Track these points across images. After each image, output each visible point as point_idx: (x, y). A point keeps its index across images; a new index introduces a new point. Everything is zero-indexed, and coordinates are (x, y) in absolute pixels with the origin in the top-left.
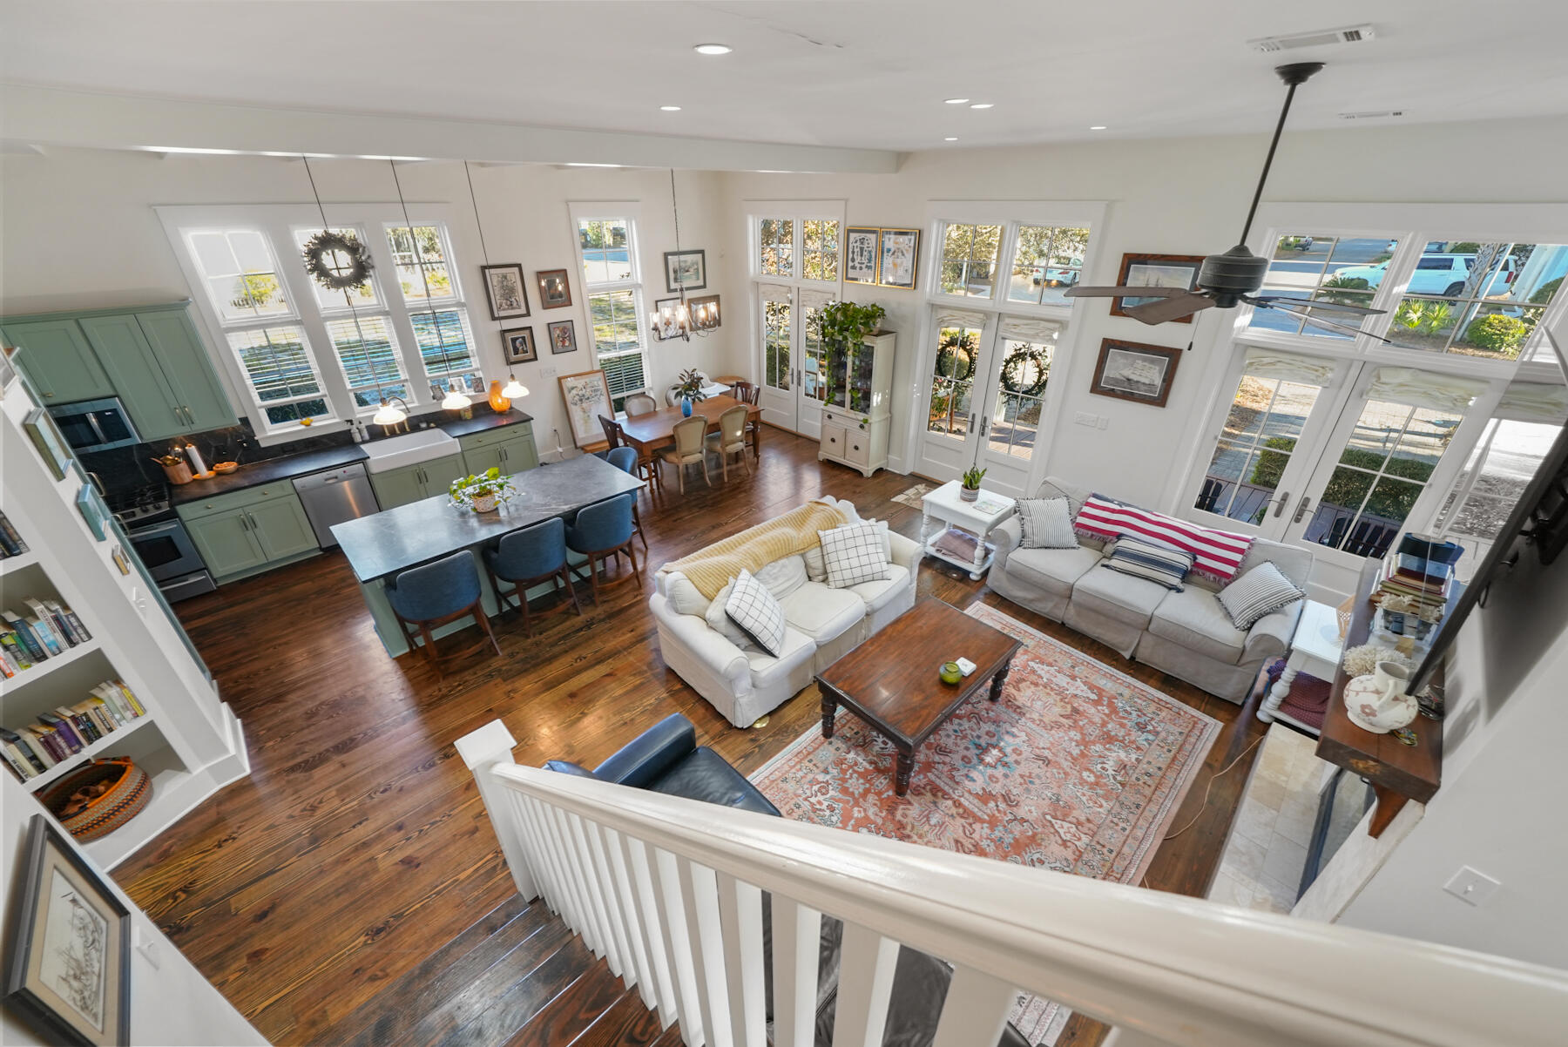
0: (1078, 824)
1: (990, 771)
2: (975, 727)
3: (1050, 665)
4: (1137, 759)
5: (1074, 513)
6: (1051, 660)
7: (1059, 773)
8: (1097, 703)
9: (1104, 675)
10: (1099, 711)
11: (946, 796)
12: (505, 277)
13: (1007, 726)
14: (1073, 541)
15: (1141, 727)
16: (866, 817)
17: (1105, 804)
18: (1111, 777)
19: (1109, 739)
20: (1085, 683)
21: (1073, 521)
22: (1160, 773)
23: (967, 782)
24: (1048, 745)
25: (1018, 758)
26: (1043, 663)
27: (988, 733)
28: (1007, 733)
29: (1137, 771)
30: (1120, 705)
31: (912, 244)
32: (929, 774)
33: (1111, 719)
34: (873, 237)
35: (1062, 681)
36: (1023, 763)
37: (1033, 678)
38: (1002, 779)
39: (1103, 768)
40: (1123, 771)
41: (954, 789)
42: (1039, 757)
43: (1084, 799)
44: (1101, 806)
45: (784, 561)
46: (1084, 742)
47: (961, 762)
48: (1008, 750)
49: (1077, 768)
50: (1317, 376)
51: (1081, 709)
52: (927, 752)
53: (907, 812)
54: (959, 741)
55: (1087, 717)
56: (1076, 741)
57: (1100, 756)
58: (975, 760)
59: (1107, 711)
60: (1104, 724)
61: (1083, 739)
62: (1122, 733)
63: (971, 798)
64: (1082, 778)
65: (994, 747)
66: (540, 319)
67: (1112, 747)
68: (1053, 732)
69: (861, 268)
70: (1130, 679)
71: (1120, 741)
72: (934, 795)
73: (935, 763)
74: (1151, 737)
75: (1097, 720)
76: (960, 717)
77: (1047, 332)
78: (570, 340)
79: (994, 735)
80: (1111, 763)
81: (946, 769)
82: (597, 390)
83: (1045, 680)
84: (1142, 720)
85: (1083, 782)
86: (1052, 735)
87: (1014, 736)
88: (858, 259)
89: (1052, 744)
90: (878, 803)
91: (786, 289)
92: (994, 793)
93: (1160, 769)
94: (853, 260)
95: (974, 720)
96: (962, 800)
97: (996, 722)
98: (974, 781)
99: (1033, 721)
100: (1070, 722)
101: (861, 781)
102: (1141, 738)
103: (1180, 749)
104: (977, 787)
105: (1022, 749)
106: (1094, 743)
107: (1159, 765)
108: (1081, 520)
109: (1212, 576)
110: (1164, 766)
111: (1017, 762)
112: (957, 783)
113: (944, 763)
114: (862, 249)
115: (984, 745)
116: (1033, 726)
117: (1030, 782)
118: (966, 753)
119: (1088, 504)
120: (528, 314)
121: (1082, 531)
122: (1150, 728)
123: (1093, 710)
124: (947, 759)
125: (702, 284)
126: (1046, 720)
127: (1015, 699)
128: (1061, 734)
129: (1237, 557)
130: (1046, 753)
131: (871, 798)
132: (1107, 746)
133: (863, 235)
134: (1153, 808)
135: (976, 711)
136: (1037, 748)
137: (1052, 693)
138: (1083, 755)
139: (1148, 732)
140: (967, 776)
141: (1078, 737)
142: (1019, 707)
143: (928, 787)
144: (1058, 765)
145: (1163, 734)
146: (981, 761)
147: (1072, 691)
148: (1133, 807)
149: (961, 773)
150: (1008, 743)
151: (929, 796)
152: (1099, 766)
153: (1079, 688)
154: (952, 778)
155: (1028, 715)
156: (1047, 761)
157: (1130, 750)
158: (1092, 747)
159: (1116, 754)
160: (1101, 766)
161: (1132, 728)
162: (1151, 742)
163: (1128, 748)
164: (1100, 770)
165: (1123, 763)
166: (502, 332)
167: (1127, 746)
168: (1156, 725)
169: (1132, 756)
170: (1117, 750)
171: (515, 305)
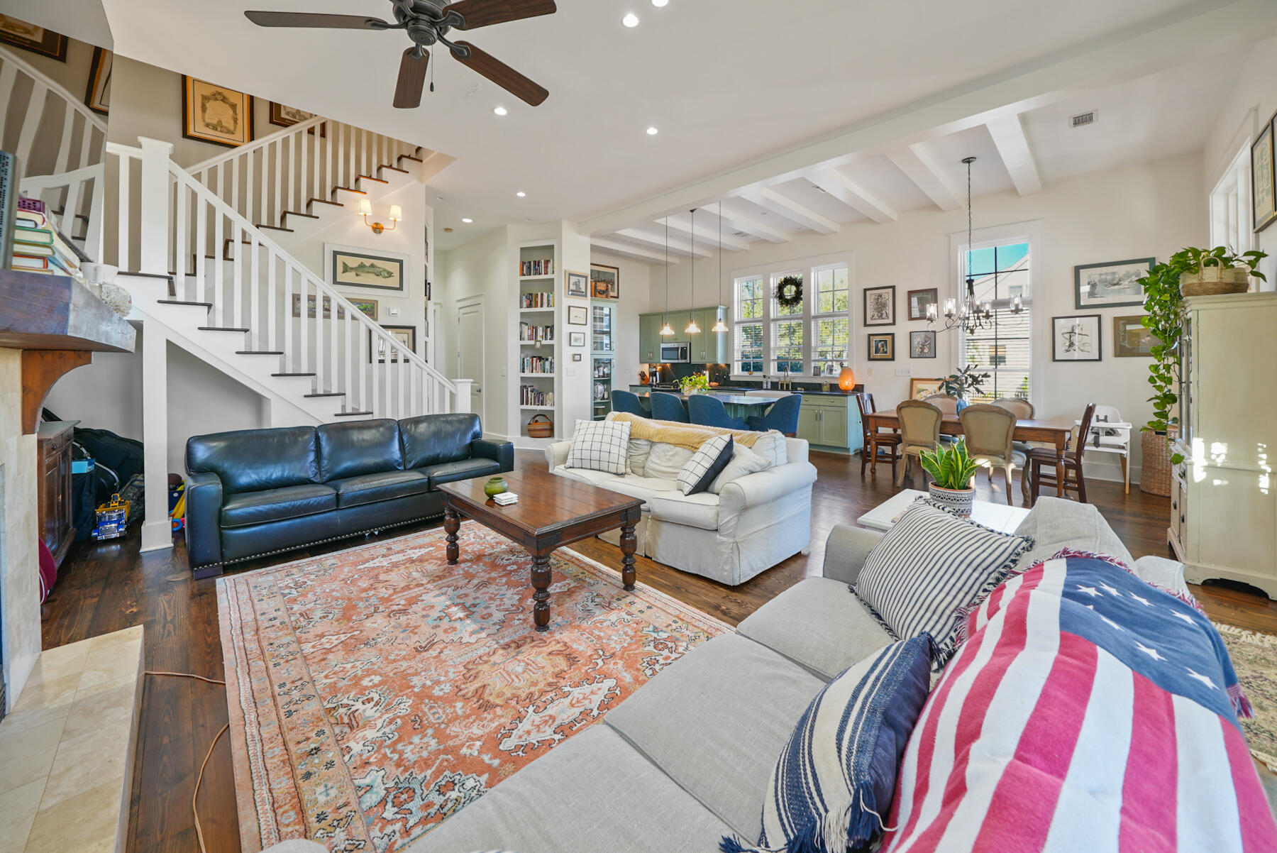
0: (329, 651)
1: (440, 608)
2: (504, 607)
4: (349, 749)
7: (397, 655)
8: (493, 742)
12: (880, 296)
17: (325, 681)
18: (351, 703)
19: (410, 729)
22: (301, 770)
23: (438, 593)
24: (443, 658)
27: (489, 614)
29: (331, 741)
33: (446, 751)
36: (431, 631)
38: (425, 613)
39: (370, 700)
40: (346, 720)
42: (431, 645)
43: (349, 666)
44: (326, 677)
46: (424, 697)
47: (463, 593)
48: (457, 624)
49: (392, 675)
51: (490, 717)
55: (468, 718)
56: (432, 688)
57: (390, 705)
58: (459, 601)
60: (440, 735)
61: (430, 697)
62: (412, 755)
63: (419, 593)
64: (375, 674)
65: (471, 616)
66: (904, 328)
67: (393, 727)
68: (462, 669)
71: (395, 743)
74: (371, 801)
75: (454, 729)
78: (930, 348)
79: (483, 618)
80: (371, 713)
81: (459, 584)
84: (415, 805)
85: (368, 673)
86: (456, 667)
87: (474, 633)
89: (443, 663)
92: (414, 606)
93: (308, 775)
95: (513, 609)
96: (422, 588)
97: (501, 622)
98: (436, 597)
99: (490, 655)
100: (468, 693)
102: (379, 781)
104: (428, 597)
105: (453, 635)
106: (416, 706)
107: (313, 779)
110: (304, 785)
111: (436, 627)
115: (474, 609)
116: (481, 653)
120: (894, 324)
122: (390, 812)
123: (478, 732)
126: (485, 668)
127: (535, 646)
128: (453, 676)
130: (433, 653)
132: (399, 721)
134: (270, 731)
136: (445, 648)
137: (535, 690)
138: (407, 687)
139: (383, 802)
140: (445, 594)
141: (437, 692)
142: (519, 647)
144: (410, 658)
145: (359, 829)
146: (456, 605)
147: (531, 718)
148: (293, 708)
149: (449, 591)
150: (468, 627)
152: (376, 698)
153: (532, 730)
155: (501, 652)
156: (421, 650)
157: (370, 748)
158: (411, 701)
159: (379, 726)
160: (375, 700)
161: (407, 775)
162: (360, 794)
163: (376, 748)
164: (370, 696)
165: (357, 727)
166: (870, 335)
167: (380, 747)
168: (389, 829)
169: (360, 747)
170: (383, 730)
171: (884, 316)
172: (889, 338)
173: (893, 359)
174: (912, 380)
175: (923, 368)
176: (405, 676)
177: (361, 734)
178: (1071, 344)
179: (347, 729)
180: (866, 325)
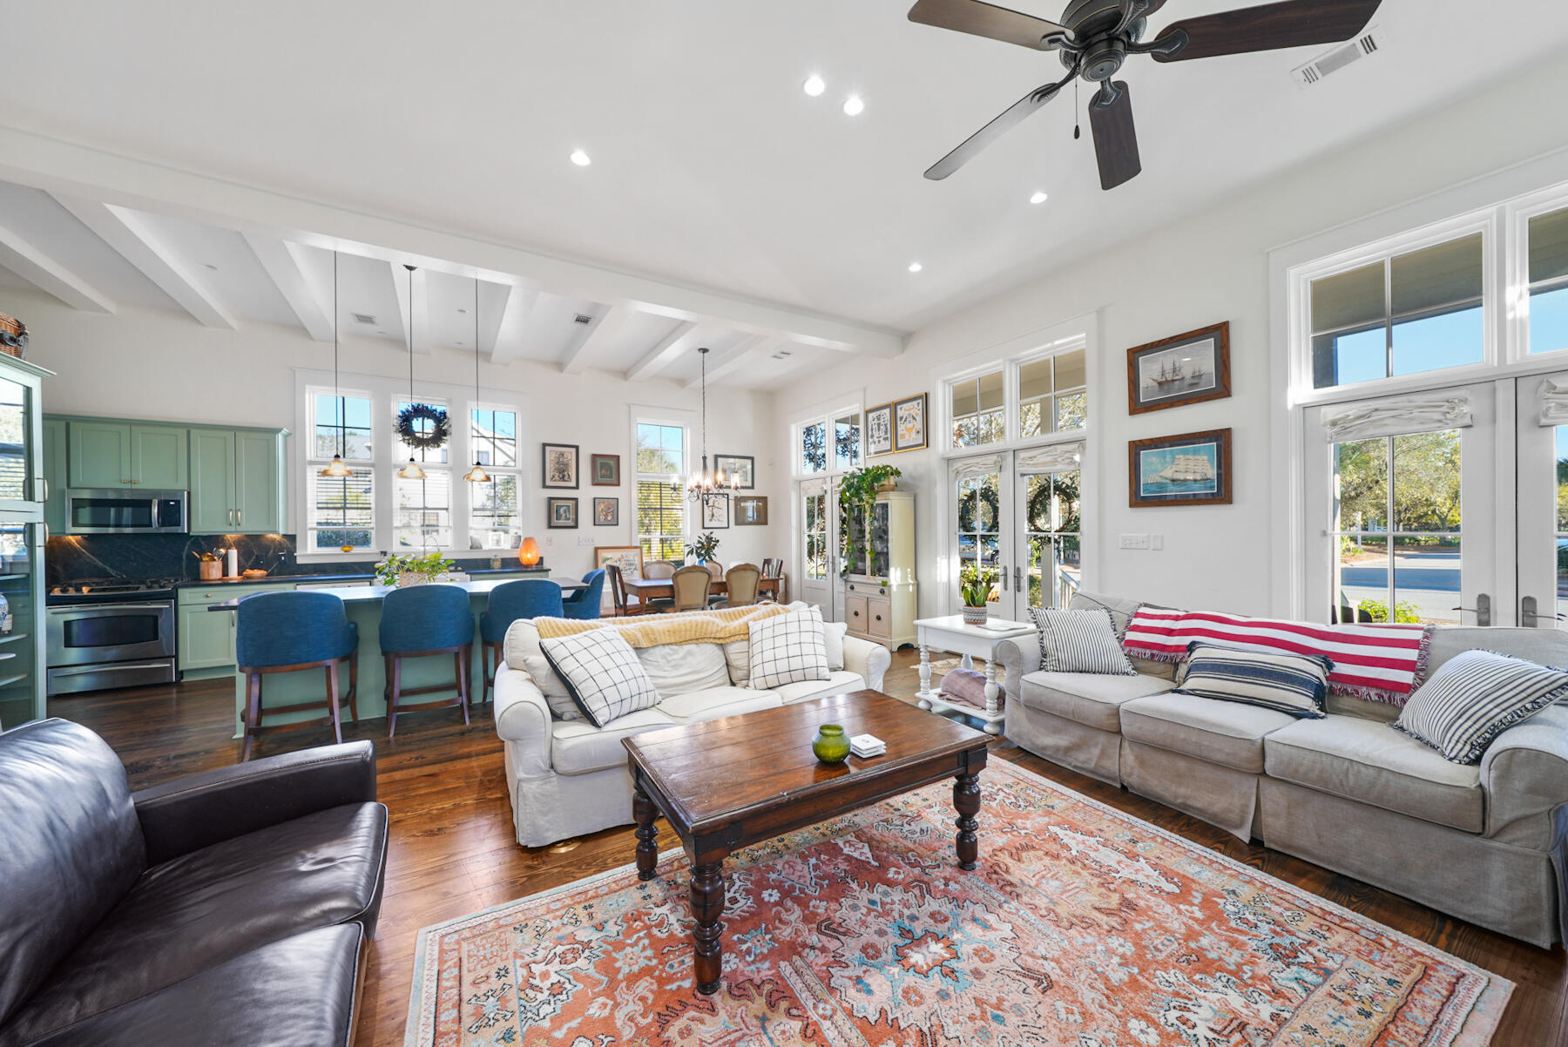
1: (911, 979)
2: (913, 901)
3: (1091, 834)
4: (1273, 1016)
5: (1120, 629)
6: (1092, 828)
7: (1071, 1013)
9: (1197, 860)
10: (1180, 912)
11: (795, 1009)
12: (562, 455)
13: (979, 911)
14: (1124, 663)
15: (1287, 956)
16: (608, 1022)
19: (1201, 964)
20: (1155, 867)
21: (1121, 639)
23: (852, 992)
24: (1057, 954)
25: (983, 967)
26: (1076, 831)
27: (932, 915)
28: (974, 920)
30: (1230, 908)
31: (920, 407)
32: (783, 964)
33: (1210, 929)
34: (887, 411)
35: (1109, 858)
36: (990, 977)
37: (1054, 848)
38: (931, 1001)
39: (1184, 1021)
41: (818, 1000)
42: (1028, 973)
45: (692, 647)
46: (1142, 960)
47: (858, 953)
48: (965, 949)
49: (1118, 1009)
50: (1445, 413)
51: (1142, 903)
52: (801, 926)
53: (695, 1026)
54: (870, 919)
55: (1154, 919)
56: (1123, 956)
57: (1177, 994)
58: (889, 955)
59: (1199, 915)
60: (1192, 936)
61: (1141, 956)
62: (1233, 958)
63: (847, 1026)
64: (1126, 1032)
65: (937, 939)
66: (587, 493)
67: (1209, 980)
68: (1072, 932)
69: (879, 442)
70: (1251, 871)
71: (1231, 972)
72: (772, 1005)
73: (805, 945)
74: (1309, 977)
75: (1175, 925)
76: (890, 884)
77: (1068, 455)
78: (613, 516)
79: (946, 920)
80: (1205, 1012)
81: (821, 960)
82: (631, 564)
83: (1074, 852)
84: (1284, 942)
86: (1070, 940)
87: (986, 926)
88: (876, 434)
89: (1065, 952)
90: (651, 997)
91: (821, 481)
92: (903, 1025)
94: (872, 436)
95: (917, 891)
96: (826, 1024)
97: (958, 901)
98: (870, 992)
99: (1035, 908)
100: (1114, 921)
101: (649, 953)
102: (1285, 977)
103: (1397, 1015)
104: (868, 1007)
105: (996, 952)
106: (1164, 966)
108: (1131, 636)
109: (1373, 693)
111: (977, 974)
112: (832, 990)
113: (823, 950)
114: (879, 425)
115: (919, 932)
116: (1032, 917)
117: (996, 1018)
118: (875, 939)
119: (1137, 615)
120: (577, 487)
121: (1136, 650)
122: (1303, 958)
123: (1168, 909)
124: (833, 945)
125: (750, 485)
126: (1063, 911)
127: (1007, 871)
128: (1089, 940)
129: (1411, 655)
130: (1049, 967)
131: (645, 986)
132: (1197, 977)
133: (879, 413)
135: (926, 878)
136: (1031, 955)
137: (1084, 873)
138: (1133, 983)
139: (1301, 966)
140: (859, 980)
141: (1129, 949)
142: (1011, 884)
143: (767, 988)
144: (1070, 994)
145: (1343, 977)
146: (900, 957)
147: (1126, 873)
149: (847, 973)
150: (969, 937)
151: (759, 1005)
152: (1173, 1015)
153: (1144, 872)
154: (826, 979)
155: (1025, 899)
156: (1046, 984)
157: (1256, 995)
158: (1158, 972)
159: (1219, 996)
160: (1178, 1014)
161: (1259, 954)
162: (1312, 988)
163: (1251, 989)
164: (1176, 1022)
165: (1236, 1019)
166: (550, 499)
167: (1247, 985)
168: (1322, 956)
169: (1260, 1006)
170: (1221, 989)
171: (566, 478)
172: (571, 503)
173: (576, 527)
174: (596, 549)
175: (604, 536)
176: (1112, 991)
177: (1245, 1011)
178: (713, 515)
179: (1249, 1029)
180: (544, 486)
